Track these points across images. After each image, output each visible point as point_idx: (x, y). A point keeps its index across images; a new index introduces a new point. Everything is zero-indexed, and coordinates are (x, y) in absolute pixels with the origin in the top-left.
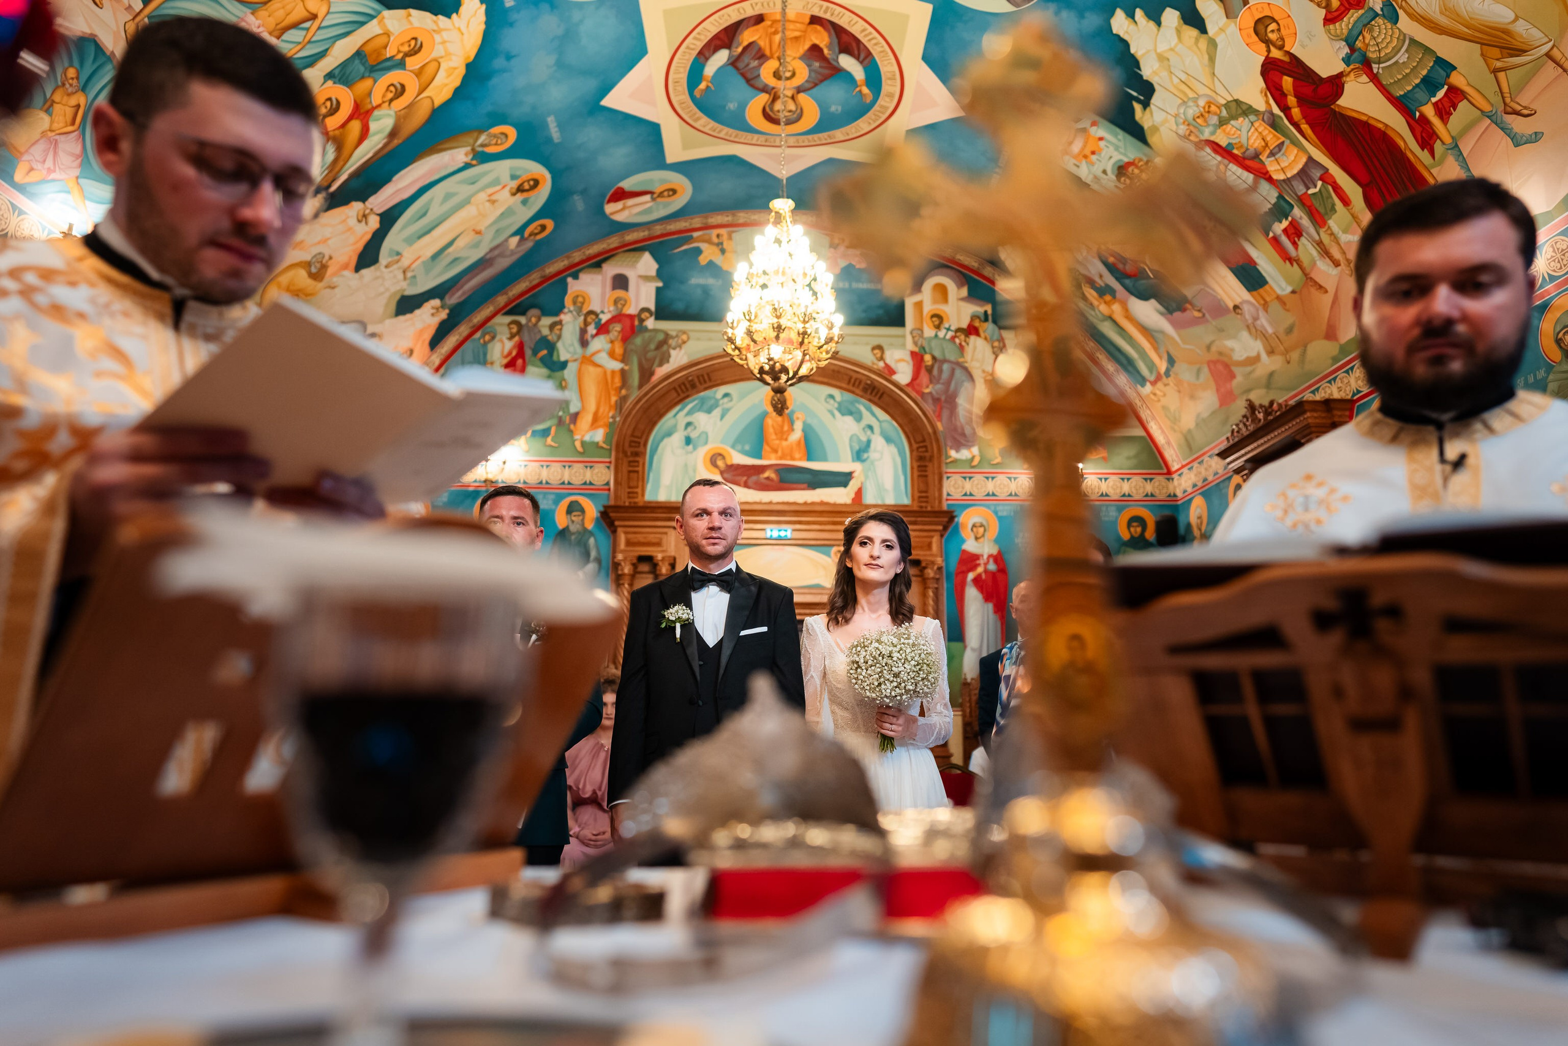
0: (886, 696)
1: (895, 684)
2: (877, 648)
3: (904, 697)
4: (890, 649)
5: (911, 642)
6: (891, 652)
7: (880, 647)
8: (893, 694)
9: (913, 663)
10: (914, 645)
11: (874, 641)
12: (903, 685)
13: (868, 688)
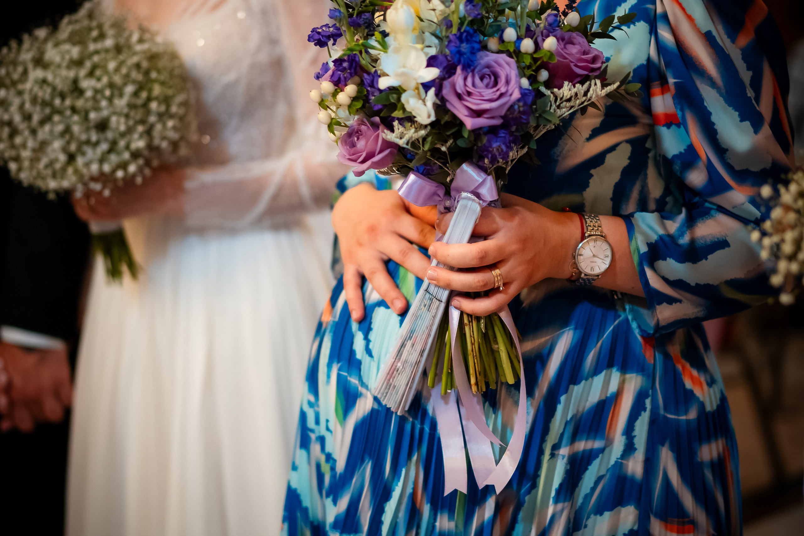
0: (93, 179)
1: (104, 147)
2: (44, 81)
3: (132, 168)
4: (72, 74)
5: (109, 43)
6: (75, 82)
7: (50, 77)
8: (107, 168)
9: (129, 89)
10: (118, 49)
11: (30, 66)
12: (122, 143)
13: (49, 172)
